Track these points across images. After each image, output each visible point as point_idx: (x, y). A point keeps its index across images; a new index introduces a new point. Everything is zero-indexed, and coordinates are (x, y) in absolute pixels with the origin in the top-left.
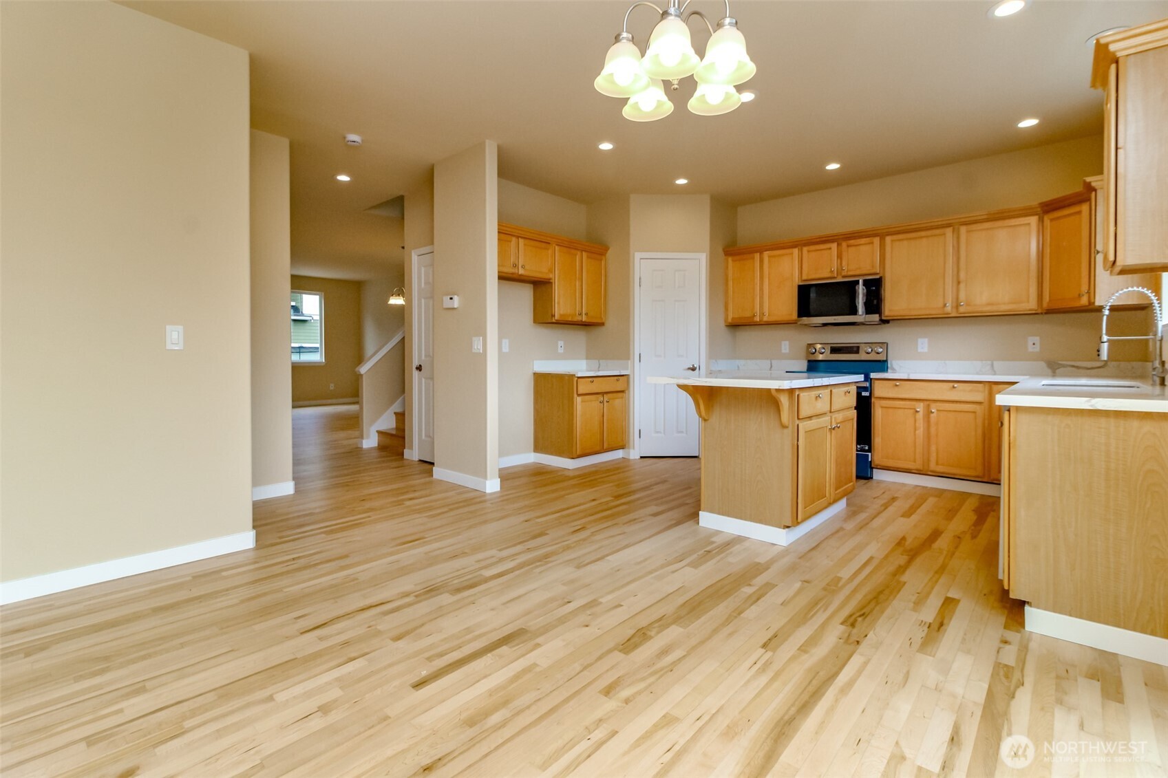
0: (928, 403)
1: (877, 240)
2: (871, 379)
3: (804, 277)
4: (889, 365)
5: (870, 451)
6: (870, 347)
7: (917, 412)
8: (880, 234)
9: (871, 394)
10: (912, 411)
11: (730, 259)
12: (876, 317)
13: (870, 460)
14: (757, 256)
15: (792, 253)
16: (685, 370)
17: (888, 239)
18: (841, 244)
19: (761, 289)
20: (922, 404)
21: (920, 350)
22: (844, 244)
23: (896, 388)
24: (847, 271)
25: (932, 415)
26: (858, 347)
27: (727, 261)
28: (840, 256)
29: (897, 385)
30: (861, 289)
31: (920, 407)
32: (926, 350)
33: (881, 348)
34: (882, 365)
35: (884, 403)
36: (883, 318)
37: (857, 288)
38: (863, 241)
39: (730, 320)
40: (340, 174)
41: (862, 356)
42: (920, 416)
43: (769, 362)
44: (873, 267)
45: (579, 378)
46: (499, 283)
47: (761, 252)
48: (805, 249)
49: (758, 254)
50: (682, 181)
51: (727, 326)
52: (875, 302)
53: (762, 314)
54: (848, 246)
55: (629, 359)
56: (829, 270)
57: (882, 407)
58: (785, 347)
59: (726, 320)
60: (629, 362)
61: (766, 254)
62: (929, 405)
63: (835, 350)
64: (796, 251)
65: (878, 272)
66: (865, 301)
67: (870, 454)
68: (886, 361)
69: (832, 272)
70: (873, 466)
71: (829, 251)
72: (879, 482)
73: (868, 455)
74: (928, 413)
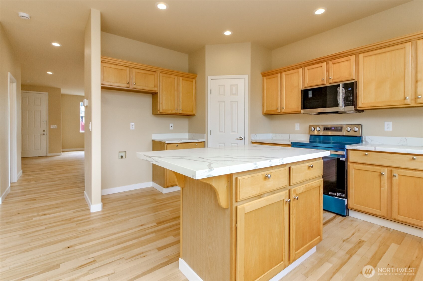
0: (391, 169)
1: (353, 58)
2: (347, 150)
3: (306, 85)
4: (363, 139)
5: (346, 197)
6: (350, 127)
7: (382, 174)
8: (355, 53)
9: (347, 159)
10: (379, 173)
11: (265, 78)
12: (352, 108)
13: (346, 204)
14: (279, 75)
15: (298, 72)
16: (236, 139)
17: (361, 56)
18: (329, 63)
19: (281, 94)
20: (386, 169)
21: (386, 129)
22: (331, 63)
23: (366, 157)
24: (333, 80)
25: (394, 178)
26: (342, 128)
27: (264, 78)
28: (328, 71)
29: (366, 155)
30: (341, 91)
31: (385, 171)
32: (391, 129)
33: (357, 128)
34: (357, 139)
35: (356, 166)
36: (358, 109)
37: (338, 89)
38: (343, 59)
39: (265, 112)
40: (54, 42)
41: (344, 133)
42: (385, 177)
43: (288, 135)
44: (350, 74)
45: (168, 144)
46: (101, 91)
47: (281, 73)
48: (306, 68)
49: (280, 74)
50: (228, 33)
51: (264, 115)
52: (351, 98)
53: (282, 109)
54: (333, 64)
55: (205, 133)
56: (321, 80)
57: (355, 169)
58: (298, 127)
59: (263, 112)
60: (205, 134)
61: (284, 74)
62: (391, 171)
63: (326, 129)
64: (301, 70)
65: (354, 79)
66: (344, 98)
67: (346, 200)
68: (361, 136)
69: (323, 80)
70: (348, 208)
71: (321, 68)
72: (354, 220)
73: (345, 200)
74: (391, 176)
